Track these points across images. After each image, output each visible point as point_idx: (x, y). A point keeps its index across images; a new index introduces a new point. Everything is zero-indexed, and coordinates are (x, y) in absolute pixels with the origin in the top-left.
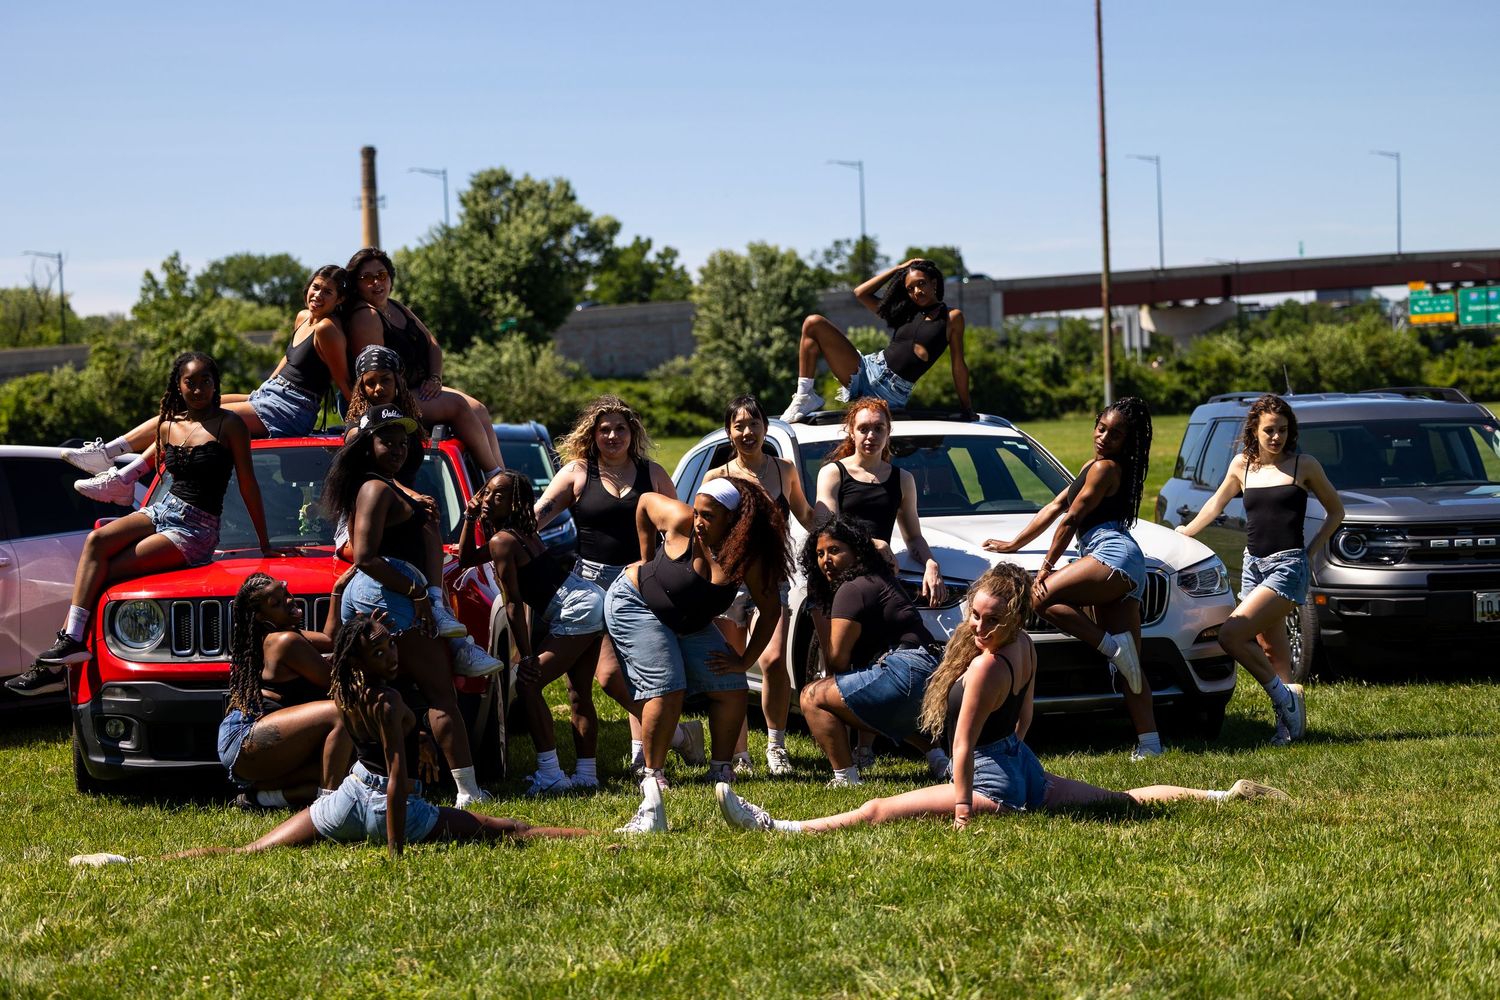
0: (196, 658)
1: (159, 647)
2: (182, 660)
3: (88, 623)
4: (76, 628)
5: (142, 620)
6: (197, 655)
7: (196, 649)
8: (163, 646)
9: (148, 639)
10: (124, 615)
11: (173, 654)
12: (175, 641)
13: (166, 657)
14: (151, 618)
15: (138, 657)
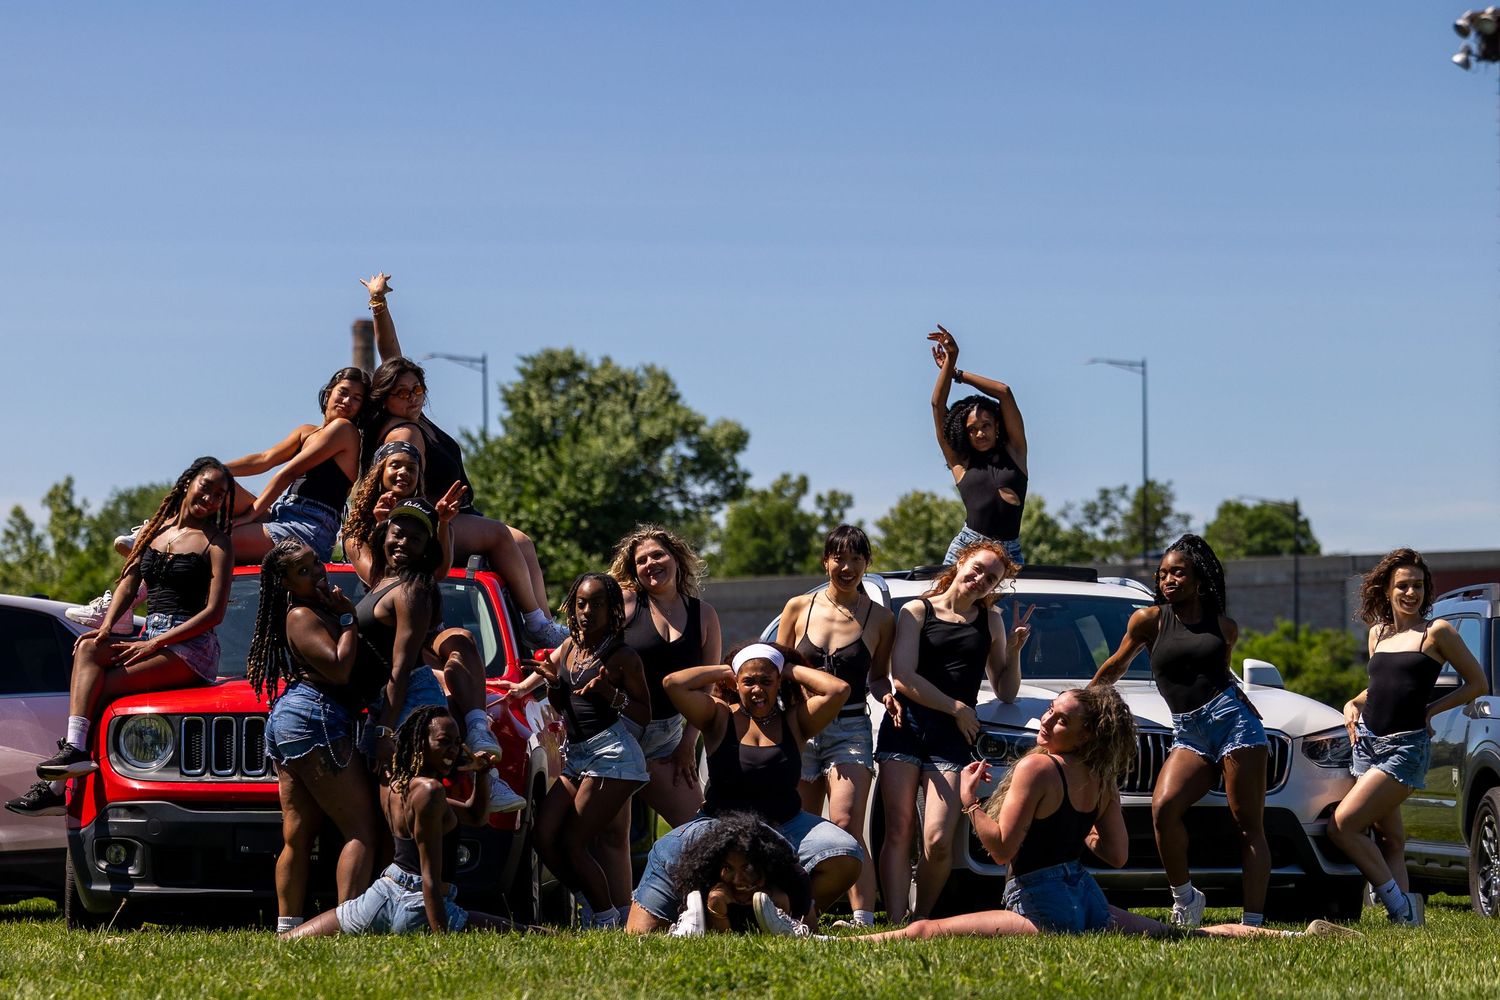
0: (207, 777)
1: (166, 766)
2: (191, 779)
3: (91, 734)
4: (79, 737)
5: (148, 739)
6: (207, 775)
7: (208, 768)
8: (173, 764)
9: (154, 759)
10: (130, 732)
11: (182, 773)
12: (185, 760)
13: (175, 776)
14: (159, 740)
15: (144, 775)
